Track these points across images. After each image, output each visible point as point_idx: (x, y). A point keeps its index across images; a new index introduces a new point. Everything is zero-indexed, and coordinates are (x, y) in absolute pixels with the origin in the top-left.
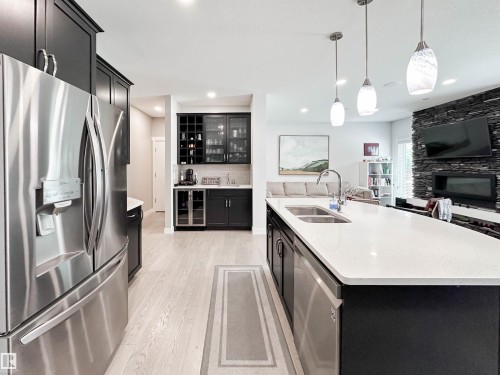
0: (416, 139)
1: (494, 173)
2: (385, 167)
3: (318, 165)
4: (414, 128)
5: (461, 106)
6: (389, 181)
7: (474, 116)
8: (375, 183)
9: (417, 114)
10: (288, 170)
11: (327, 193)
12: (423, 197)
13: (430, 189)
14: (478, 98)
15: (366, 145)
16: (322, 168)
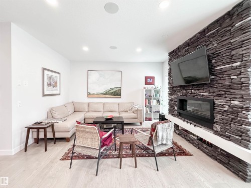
2: (156, 92)
3: (114, 90)
4: (169, 64)
6: (158, 102)
8: (149, 103)
9: (170, 54)
10: (94, 94)
11: (117, 110)
12: (173, 115)
13: (176, 109)
14: (203, 33)
15: (146, 78)
16: (117, 93)
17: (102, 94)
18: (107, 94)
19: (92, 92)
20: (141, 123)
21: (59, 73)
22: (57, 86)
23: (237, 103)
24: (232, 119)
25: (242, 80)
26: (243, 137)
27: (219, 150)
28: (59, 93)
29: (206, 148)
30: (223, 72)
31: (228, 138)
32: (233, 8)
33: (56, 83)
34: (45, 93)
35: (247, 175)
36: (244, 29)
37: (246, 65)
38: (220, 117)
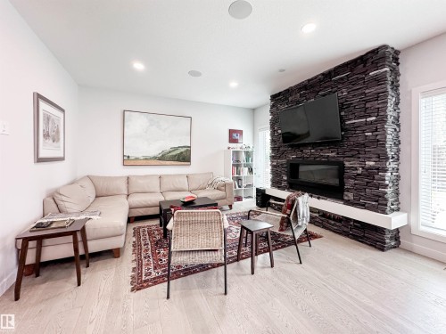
0: (273, 123)
1: (341, 159)
2: (248, 155)
3: (178, 152)
4: (272, 113)
5: (312, 86)
6: (251, 171)
7: (324, 96)
8: (238, 173)
9: (274, 97)
10: (137, 159)
11: (186, 187)
12: (279, 188)
13: (285, 178)
14: (328, 75)
15: (231, 132)
16: (183, 157)
17: (155, 158)
18: (164, 158)
19: (133, 154)
20: (231, 206)
21: (63, 111)
22: (59, 140)
23: (372, 163)
24: (368, 182)
25: (378, 137)
26: (380, 202)
27: (352, 223)
28: (62, 155)
29: (333, 225)
30: (355, 127)
31: (363, 206)
32: (367, 54)
33: (58, 132)
34: (42, 155)
35: (385, 243)
36: (380, 80)
37: (383, 120)
38: (352, 182)
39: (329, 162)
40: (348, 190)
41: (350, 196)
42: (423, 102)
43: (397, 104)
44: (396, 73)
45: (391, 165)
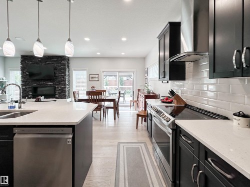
0: (22, 69)
1: (55, 85)
2: (2, 83)
9: (23, 57)
23: (63, 86)
24: (62, 92)
25: (64, 79)
26: (64, 96)
30: (58, 76)
36: (64, 64)
37: (65, 75)
38: (58, 92)
39: (50, 86)
40: (57, 94)
41: (57, 96)
42: (74, 72)
43: (69, 71)
44: (68, 63)
45: (67, 86)
